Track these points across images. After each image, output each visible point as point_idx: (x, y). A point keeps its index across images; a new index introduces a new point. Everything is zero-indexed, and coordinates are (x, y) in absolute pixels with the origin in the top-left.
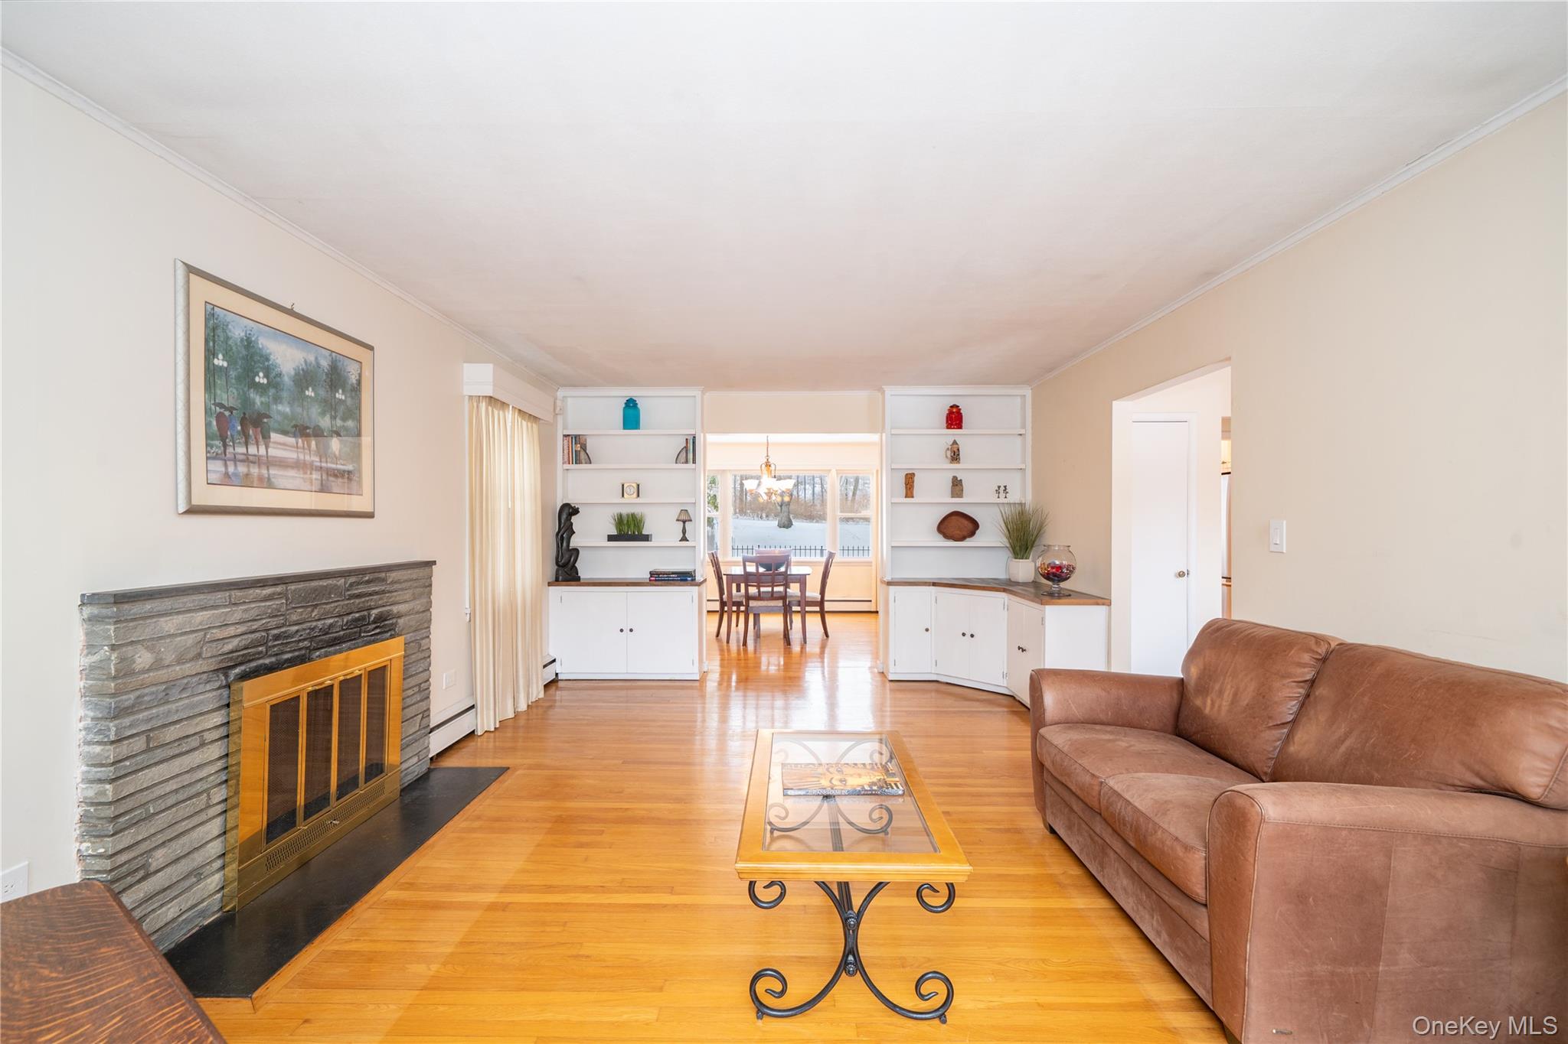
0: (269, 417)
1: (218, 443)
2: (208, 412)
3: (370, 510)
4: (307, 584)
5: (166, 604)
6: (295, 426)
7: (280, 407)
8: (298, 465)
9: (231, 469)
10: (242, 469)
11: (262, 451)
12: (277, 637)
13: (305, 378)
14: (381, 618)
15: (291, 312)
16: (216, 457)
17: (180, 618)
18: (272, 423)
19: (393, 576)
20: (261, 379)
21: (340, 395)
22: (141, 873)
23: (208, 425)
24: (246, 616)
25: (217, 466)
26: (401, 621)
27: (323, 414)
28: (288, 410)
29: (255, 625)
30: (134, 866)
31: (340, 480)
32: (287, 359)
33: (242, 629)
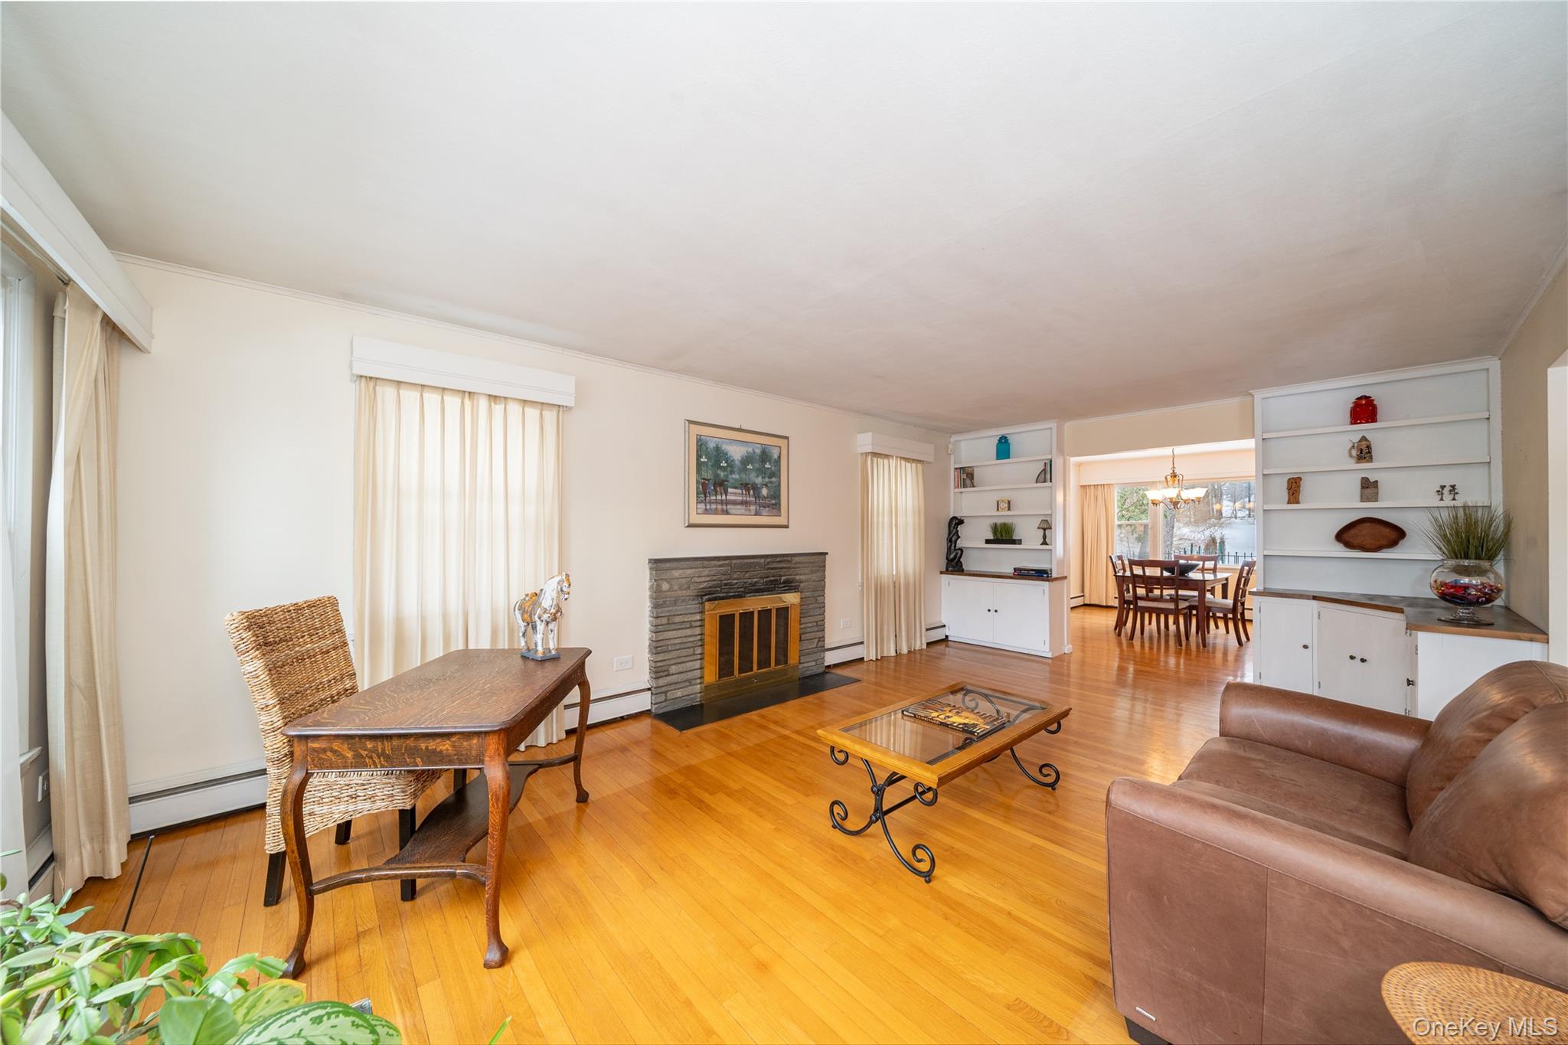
0: (727, 481)
1: (703, 496)
2: (697, 482)
3: (786, 524)
4: (742, 561)
5: (675, 565)
6: (742, 484)
7: (733, 476)
8: (742, 503)
9: (708, 507)
10: (714, 506)
11: (724, 497)
12: (726, 585)
13: (747, 460)
14: (787, 582)
15: (740, 430)
16: (701, 502)
17: (681, 571)
18: (729, 484)
19: (797, 559)
20: (724, 464)
21: (767, 466)
22: (666, 673)
23: (697, 488)
24: (710, 573)
25: (702, 506)
26: (802, 585)
27: (757, 476)
28: (737, 476)
29: (715, 578)
30: (663, 669)
31: (767, 509)
32: (736, 453)
33: (708, 579)
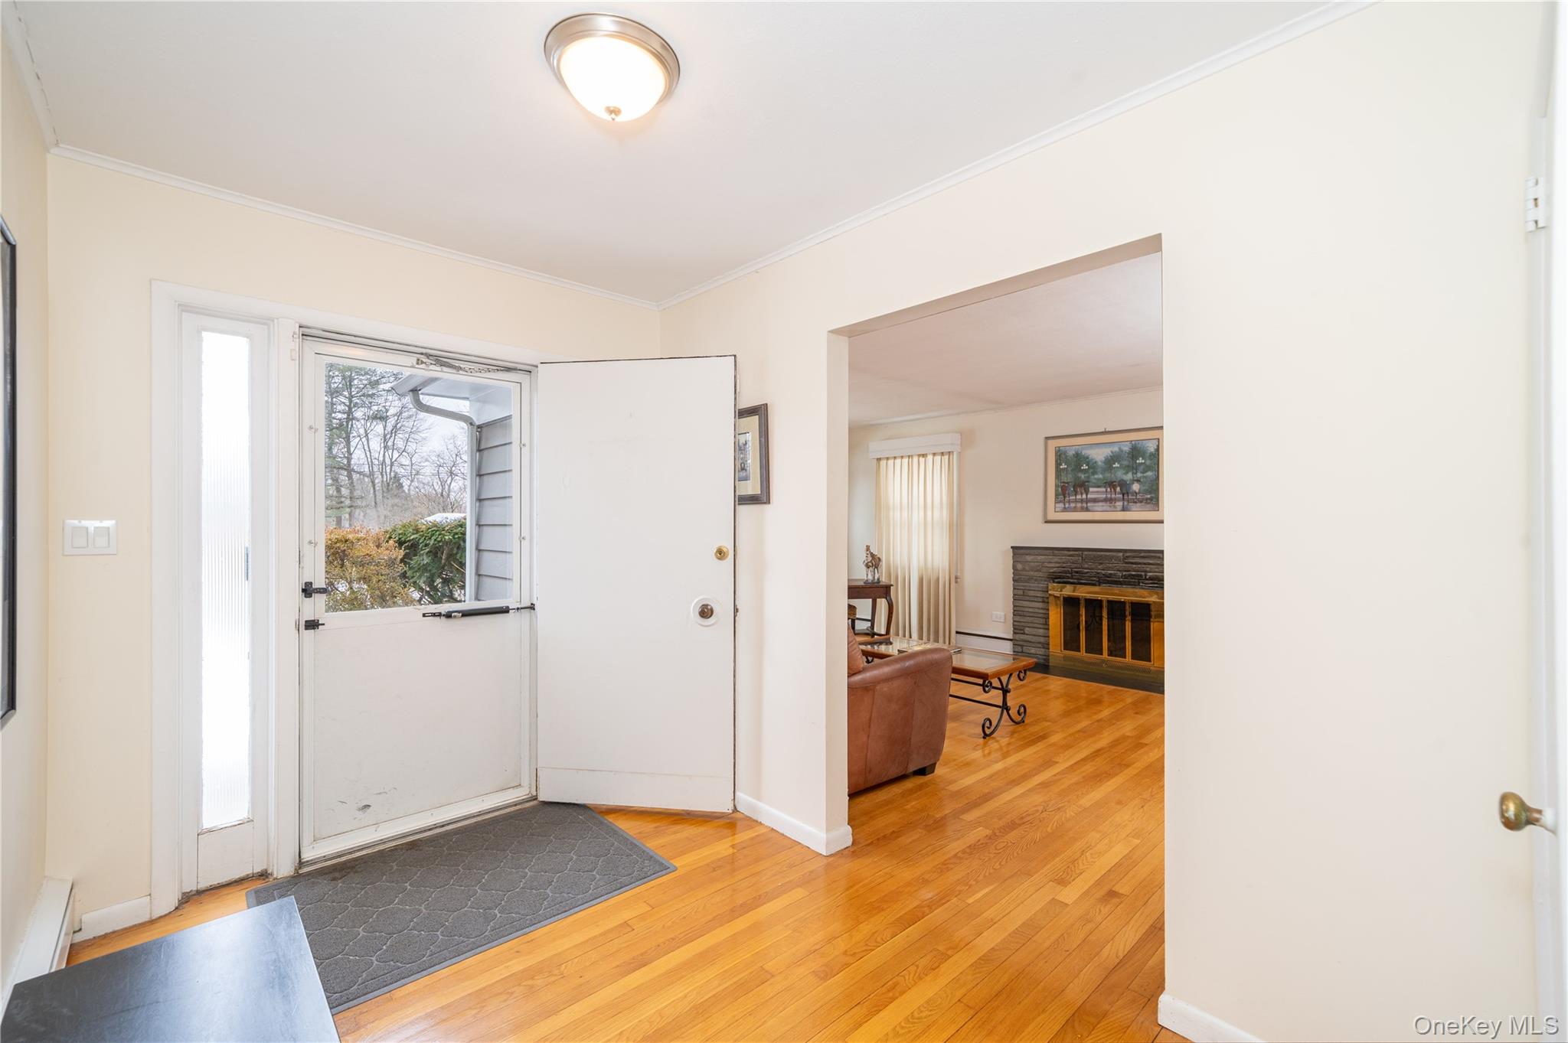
0: (1088, 482)
1: (1062, 497)
2: (1056, 486)
4: (1094, 553)
5: (1028, 551)
6: (1105, 483)
7: (1096, 476)
8: (1105, 500)
9: (1067, 505)
10: (1073, 505)
11: (1084, 496)
12: (1077, 572)
13: (1110, 461)
15: (1104, 432)
16: (1060, 502)
17: (1032, 557)
18: (1090, 484)
20: (1085, 467)
21: (1142, 461)
22: (1022, 632)
23: (1056, 491)
24: (1059, 561)
25: (1061, 505)
27: (1127, 473)
28: (1101, 476)
29: (1064, 565)
30: (1019, 628)
31: (1138, 504)
32: (1099, 455)
33: (1057, 565)
